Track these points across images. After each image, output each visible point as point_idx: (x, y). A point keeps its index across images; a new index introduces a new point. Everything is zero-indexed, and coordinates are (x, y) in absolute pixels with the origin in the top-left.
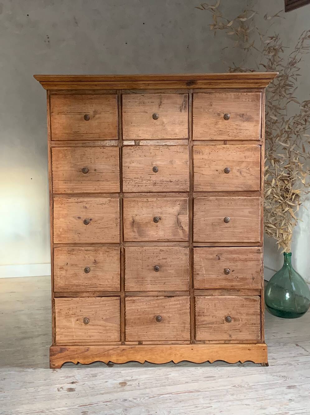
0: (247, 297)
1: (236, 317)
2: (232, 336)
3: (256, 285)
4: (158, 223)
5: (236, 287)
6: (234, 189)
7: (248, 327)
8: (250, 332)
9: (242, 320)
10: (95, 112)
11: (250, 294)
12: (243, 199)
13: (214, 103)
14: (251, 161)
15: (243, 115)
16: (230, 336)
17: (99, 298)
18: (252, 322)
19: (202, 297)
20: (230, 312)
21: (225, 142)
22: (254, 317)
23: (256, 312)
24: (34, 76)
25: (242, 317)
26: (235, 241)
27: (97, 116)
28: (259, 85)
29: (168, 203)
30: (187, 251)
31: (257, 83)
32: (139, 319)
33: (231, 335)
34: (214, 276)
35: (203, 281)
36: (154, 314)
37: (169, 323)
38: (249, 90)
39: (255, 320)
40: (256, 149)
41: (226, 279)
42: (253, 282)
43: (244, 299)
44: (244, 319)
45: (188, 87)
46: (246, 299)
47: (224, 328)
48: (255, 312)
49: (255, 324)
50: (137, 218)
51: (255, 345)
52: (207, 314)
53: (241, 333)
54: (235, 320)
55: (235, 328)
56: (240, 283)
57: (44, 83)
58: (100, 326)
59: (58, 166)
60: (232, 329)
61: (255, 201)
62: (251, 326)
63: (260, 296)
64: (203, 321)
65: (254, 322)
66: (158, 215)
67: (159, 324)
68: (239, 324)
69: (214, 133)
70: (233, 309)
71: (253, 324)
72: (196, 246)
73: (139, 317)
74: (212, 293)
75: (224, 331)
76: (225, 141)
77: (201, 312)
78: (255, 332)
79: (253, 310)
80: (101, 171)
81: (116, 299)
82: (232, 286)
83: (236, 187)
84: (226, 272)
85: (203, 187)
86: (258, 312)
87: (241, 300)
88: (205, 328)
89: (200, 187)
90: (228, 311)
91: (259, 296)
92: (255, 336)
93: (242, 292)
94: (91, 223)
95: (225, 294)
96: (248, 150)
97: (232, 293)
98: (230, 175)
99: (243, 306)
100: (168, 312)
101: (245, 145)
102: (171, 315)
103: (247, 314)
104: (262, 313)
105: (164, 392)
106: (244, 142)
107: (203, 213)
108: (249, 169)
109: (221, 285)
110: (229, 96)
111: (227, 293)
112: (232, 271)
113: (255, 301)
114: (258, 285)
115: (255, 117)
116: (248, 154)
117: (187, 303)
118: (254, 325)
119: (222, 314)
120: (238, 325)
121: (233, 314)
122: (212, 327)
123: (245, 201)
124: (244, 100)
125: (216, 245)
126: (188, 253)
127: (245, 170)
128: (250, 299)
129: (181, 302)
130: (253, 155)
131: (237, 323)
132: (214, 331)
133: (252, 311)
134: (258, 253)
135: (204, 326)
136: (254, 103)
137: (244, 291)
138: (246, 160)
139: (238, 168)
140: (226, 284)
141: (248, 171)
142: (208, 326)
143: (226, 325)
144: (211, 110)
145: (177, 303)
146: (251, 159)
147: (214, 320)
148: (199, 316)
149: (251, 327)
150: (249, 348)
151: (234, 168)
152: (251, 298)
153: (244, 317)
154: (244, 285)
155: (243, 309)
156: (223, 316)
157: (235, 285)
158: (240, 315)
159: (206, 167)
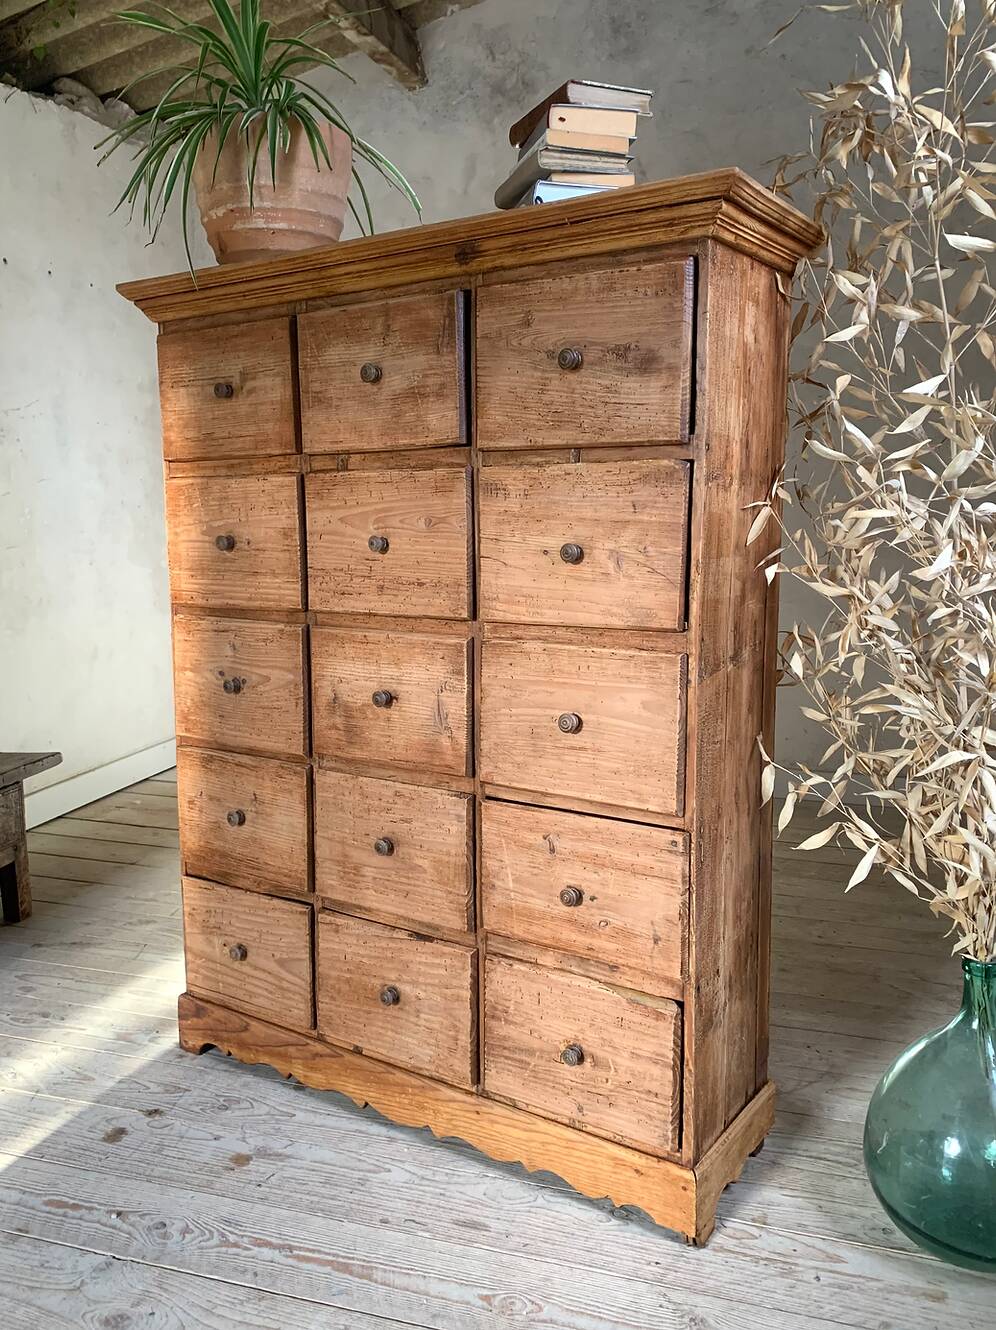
0: (635, 997)
1: (599, 1053)
2: (585, 1112)
3: (665, 964)
4: (390, 711)
5: (601, 956)
6: (598, 620)
7: (634, 1097)
8: (643, 1117)
9: (615, 1070)
10: (245, 376)
11: (647, 988)
12: (625, 655)
13: (537, 316)
14: (654, 519)
15: (627, 349)
16: (580, 1109)
17: (265, 900)
18: (647, 1085)
19: (504, 962)
20: (582, 1031)
21: (578, 452)
22: (656, 1071)
23: (663, 1056)
24: (118, 286)
25: (618, 1060)
26: (598, 798)
27: (249, 385)
28: (681, 228)
29: (417, 650)
30: (462, 808)
31: (671, 223)
32: (348, 981)
33: (582, 1108)
34: (538, 903)
35: (509, 911)
36: (383, 978)
37: (418, 1016)
38: (654, 254)
39: (656, 1080)
40: (670, 474)
41: (571, 921)
42: (656, 950)
43: (624, 1001)
44: (623, 1068)
45: (464, 268)
46: (631, 1002)
47: (564, 1079)
48: (657, 1055)
49: (656, 1095)
50: (343, 688)
51: (656, 1165)
52: (518, 1019)
53: (612, 1111)
54: (596, 1063)
55: (595, 1087)
56: (616, 946)
57: (151, 303)
58: (270, 973)
59: (178, 530)
60: (586, 1088)
61: (663, 666)
62: (643, 1096)
63: (681, 1005)
64: (505, 1038)
65: (655, 1087)
66: (392, 687)
67: (393, 1010)
68: (607, 1081)
69: (539, 420)
70: (592, 1025)
71: (650, 1092)
72: (492, 794)
73: (348, 976)
74: (535, 956)
75: (563, 1088)
76: (578, 448)
77: (500, 1008)
78: (658, 1123)
79: (652, 1048)
80: (261, 546)
81: (301, 913)
82: (589, 949)
83: (604, 613)
84: (576, 898)
85: (504, 607)
86: (668, 1058)
87: (617, 1003)
88: (510, 1062)
89: (499, 606)
90: (575, 1028)
91: (677, 1002)
92: (657, 1134)
93: (624, 973)
94: (245, 690)
95: (573, 969)
96: (644, 478)
97: (593, 969)
98: (584, 568)
99: (621, 1023)
100: (415, 983)
101: (635, 462)
102: (422, 995)
103: (635, 1056)
104: (684, 1064)
106: (637, 451)
107: (505, 693)
108: (645, 548)
109: (558, 935)
110: (582, 284)
111: (579, 966)
112: (591, 899)
113: (659, 1016)
114: (670, 967)
115: (665, 352)
116: (644, 493)
117: (463, 969)
118: (655, 1099)
119: (559, 1031)
120: (604, 1080)
121: (591, 1043)
122: (529, 1064)
123: (632, 665)
124: (630, 292)
125: (548, 802)
126: (465, 813)
127: (631, 552)
128: (646, 1007)
129: (449, 961)
130: (661, 499)
131: (602, 1074)
132: (534, 1077)
133: (648, 1048)
134: (670, 851)
135: (506, 1053)
136: (665, 300)
137: (630, 972)
138: (639, 517)
139: (610, 545)
140: (574, 936)
141: (641, 558)
142: (516, 1056)
143: (569, 1072)
144: (526, 342)
145: (437, 961)
146: (654, 512)
147: (536, 1044)
148: (493, 1017)
149: (644, 1103)
150: (639, 1168)
151: (599, 545)
152: (650, 1003)
153: (624, 1061)
154: (628, 955)
155: (620, 1031)
156: (561, 1038)
157: (600, 948)
158: (610, 1049)
159: (514, 539)
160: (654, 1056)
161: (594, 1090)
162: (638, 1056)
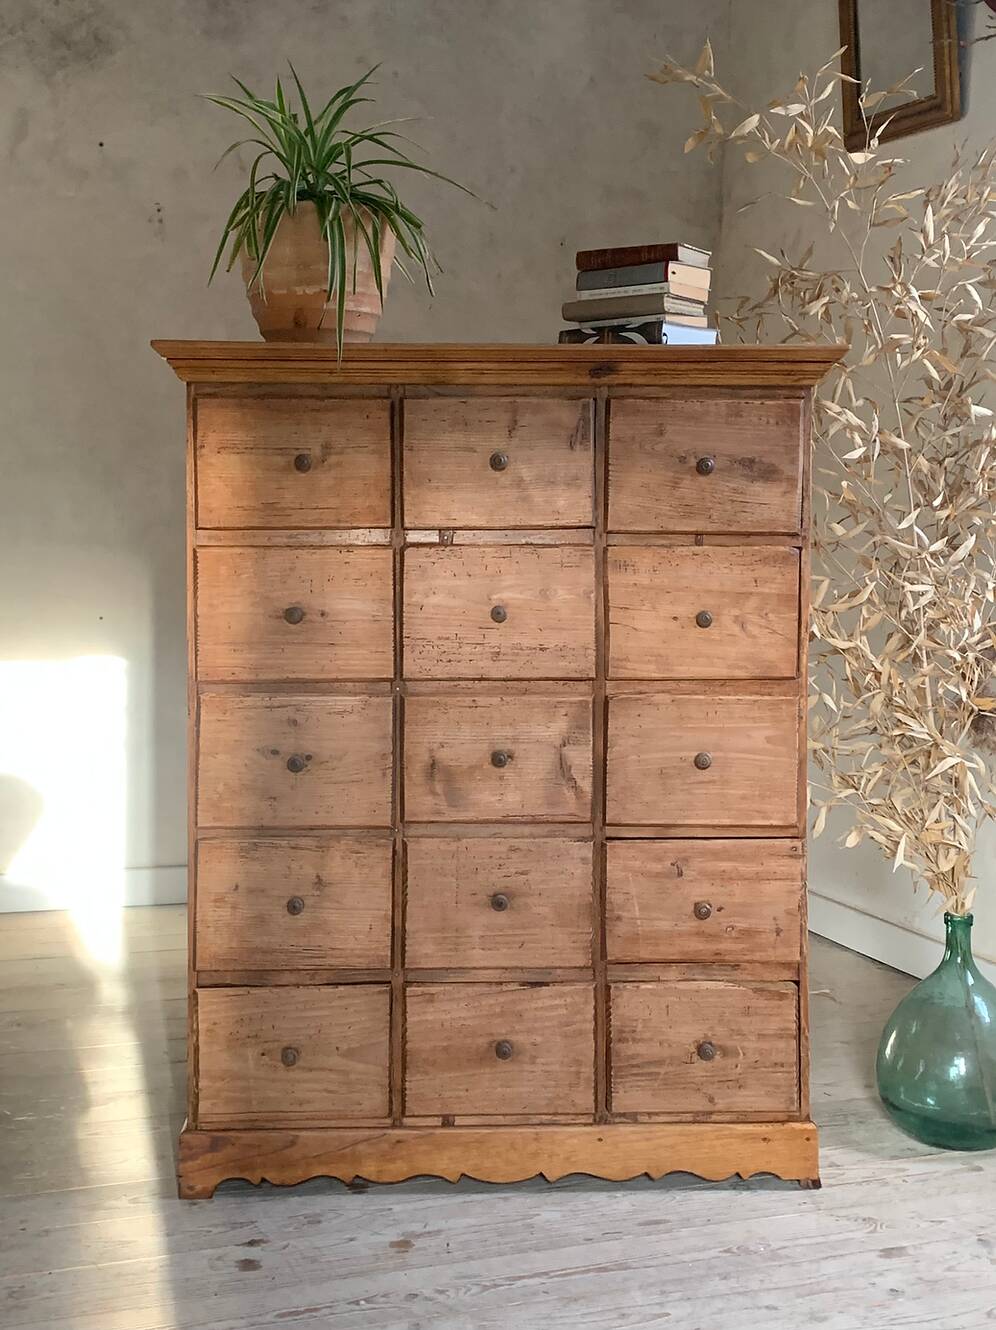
0: (759, 986)
1: (729, 1043)
2: (716, 1101)
3: (786, 951)
4: (502, 770)
5: (727, 958)
6: (724, 673)
7: (763, 1072)
8: (770, 1089)
9: (744, 1054)
10: (327, 448)
11: (767, 976)
12: (749, 700)
13: (668, 427)
14: (773, 591)
15: (752, 461)
16: (711, 1100)
17: (329, 990)
18: (775, 1058)
19: (629, 986)
20: (712, 1028)
21: (698, 537)
22: (781, 1044)
23: (786, 1029)
24: (152, 342)
25: (745, 1044)
26: (727, 822)
27: (333, 459)
28: (796, 378)
29: (536, 710)
30: (587, 851)
31: (789, 373)
32: (445, 1049)
33: (713, 1098)
34: (665, 925)
35: (634, 939)
36: (492, 1034)
37: (533, 1063)
38: (767, 392)
39: (782, 1052)
40: (786, 558)
41: (699, 934)
42: (778, 941)
43: (750, 992)
44: (751, 1051)
45: (595, 380)
46: (756, 990)
47: (695, 1077)
48: (782, 1030)
49: (782, 1066)
50: (444, 755)
51: (782, 1128)
52: (647, 1035)
53: (743, 1092)
54: (725, 1052)
55: (726, 1075)
56: (743, 946)
57: (179, 363)
58: (331, 1070)
59: (215, 602)
60: (717, 1079)
61: (784, 707)
62: (770, 1069)
63: (797, 983)
64: (632, 1057)
65: (780, 1058)
66: (508, 746)
67: (503, 1065)
68: (737, 1066)
69: (670, 511)
70: (720, 1021)
71: (776, 1064)
72: (613, 835)
73: (445, 1044)
74: (658, 974)
75: (694, 1086)
76: (697, 534)
77: (627, 1029)
78: (785, 1089)
79: (778, 1025)
80: (340, 618)
81: (380, 992)
82: (717, 954)
83: (729, 667)
84: (700, 912)
85: (636, 666)
87: (744, 995)
88: (639, 1078)
89: (629, 665)
90: (705, 1027)
91: (794, 982)
92: (783, 1100)
93: (745, 969)
94: (309, 768)
95: (696, 977)
96: (764, 561)
97: (715, 972)
98: (712, 631)
99: (747, 1011)
100: (529, 1031)
101: (756, 548)
102: (539, 1039)
103: (761, 1036)
104: (802, 1031)
105: (524, 1271)
106: (752, 539)
107: (632, 741)
108: (766, 614)
109: (686, 949)
110: (713, 408)
111: (703, 973)
112: (718, 910)
113: (782, 996)
114: (791, 952)
115: (787, 469)
116: (764, 571)
117: (586, 1002)
118: (782, 1069)
119: (688, 1034)
120: (734, 1067)
121: (720, 1034)
122: (659, 1074)
123: (756, 708)
124: (755, 420)
125: (673, 833)
126: (590, 855)
127: (755, 618)
128: (770, 991)
129: (569, 1000)
130: (779, 576)
131: (731, 1061)
132: (665, 1084)
133: (773, 1026)
134: (791, 856)
135: (635, 1071)
136: (784, 429)
137: (751, 966)
138: (760, 590)
139: (736, 612)
140: (701, 947)
141: (763, 622)
142: (646, 1070)
143: (700, 1068)
144: (660, 447)
145: (557, 1002)
146: (774, 586)
147: (666, 1052)
148: (620, 1040)
149: (772, 1075)
150: (766, 1135)
151: (726, 612)
152: (772, 987)
153: (752, 1044)
154: (752, 951)
155: (749, 1019)
156: (691, 1040)
157: (726, 951)
158: (739, 1037)
159: (644, 608)
160: (779, 1032)
161: (724, 1079)
162: (764, 1035)
